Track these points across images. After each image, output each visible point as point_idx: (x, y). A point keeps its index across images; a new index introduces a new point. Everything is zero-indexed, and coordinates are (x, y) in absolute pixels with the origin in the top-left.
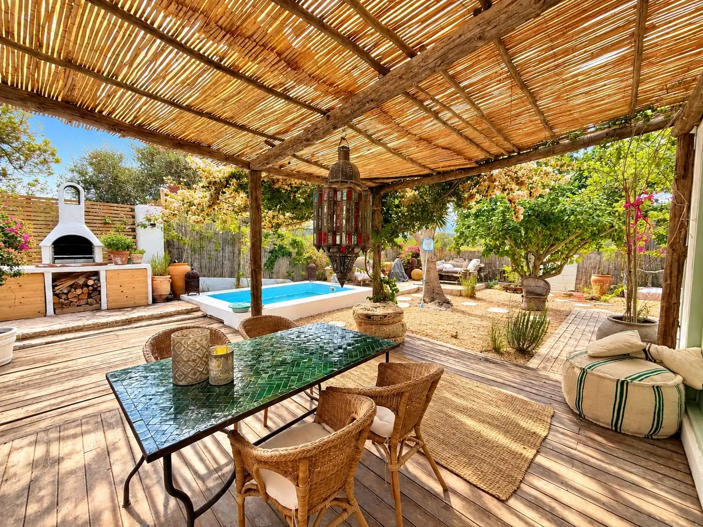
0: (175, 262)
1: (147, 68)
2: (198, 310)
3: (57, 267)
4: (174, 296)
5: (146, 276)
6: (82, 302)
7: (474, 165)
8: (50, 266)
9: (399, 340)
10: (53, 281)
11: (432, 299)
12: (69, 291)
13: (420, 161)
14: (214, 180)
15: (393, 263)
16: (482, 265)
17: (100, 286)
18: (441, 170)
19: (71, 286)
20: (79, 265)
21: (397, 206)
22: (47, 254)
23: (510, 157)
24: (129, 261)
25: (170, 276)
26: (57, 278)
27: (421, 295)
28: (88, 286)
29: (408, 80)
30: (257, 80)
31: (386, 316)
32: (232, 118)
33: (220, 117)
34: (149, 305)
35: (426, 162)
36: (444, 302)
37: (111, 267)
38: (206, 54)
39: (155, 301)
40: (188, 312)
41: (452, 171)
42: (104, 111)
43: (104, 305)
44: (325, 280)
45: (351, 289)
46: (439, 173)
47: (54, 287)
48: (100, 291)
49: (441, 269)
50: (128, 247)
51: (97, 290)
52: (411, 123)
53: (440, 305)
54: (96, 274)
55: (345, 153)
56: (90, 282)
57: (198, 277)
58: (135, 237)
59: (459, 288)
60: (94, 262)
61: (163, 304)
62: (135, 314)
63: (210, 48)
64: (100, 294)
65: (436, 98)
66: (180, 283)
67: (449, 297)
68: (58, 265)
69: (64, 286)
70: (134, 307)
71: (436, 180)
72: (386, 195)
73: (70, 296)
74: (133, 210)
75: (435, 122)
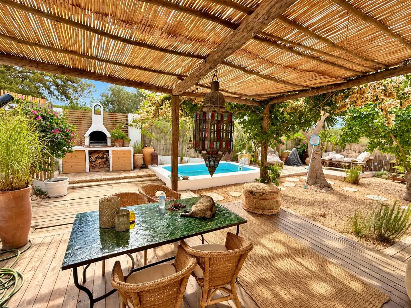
0: (146, 146)
1: (98, 47)
2: (155, 175)
3: (91, 147)
4: (144, 166)
5: (131, 154)
6: (101, 166)
7: (342, 81)
8: (88, 147)
9: (274, 211)
10: (89, 155)
11: (315, 183)
12: (96, 160)
13: (291, 82)
14: (154, 102)
15: (291, 151)
16: (371, 157)
17: (109, 159)
18: (313, 86)
19: (96, 158)
20: (100, 146)
21: (282, 114)
22: (87, 141)
23: (377, 72)
24: (123, 146)
25: (143, 154)
26: (91, 153)
27: (305, 178)
28: (103, 158)
29: (247, 32)
30: (155, 45)
31: (265, 193)
32: (152, 67)
33: (145, 67)
34: (132, 170)
35: (297, 82)
36: (325, 186)
37: (114, 148)
38: (122, 36)
39: (135, 168)
40: (149, 176)
41: (323, 86)
42: (91, 70)
43: (111, 169)
44: (237, 161)
45: (253, 170)
46: (313, 88)
47: (90, 157)
48: (109, 161)
49: (331, 158)
50: (123, 138)
51: (107, 160)
52: (273, 57)
53: (321, 187)
54: (108, 151)
55: (215, 85)
56: (105, 156)
57: (157, 156)
58: (127, 131)
59: (344, 174)
60: (107, 145)
61: (139, 170)
62: (123, 175)
63: (122, 33)
64: (109, 162)
65: (285, 38)
66: (148, 158)
67: (330, 182)
68: (91, 146)
69: (93, 158)
70: (124, 171)
71: (311, 94)
72: (273, 106)
73: (96, 162)
74: (127, 117)
75: (292, 54)
